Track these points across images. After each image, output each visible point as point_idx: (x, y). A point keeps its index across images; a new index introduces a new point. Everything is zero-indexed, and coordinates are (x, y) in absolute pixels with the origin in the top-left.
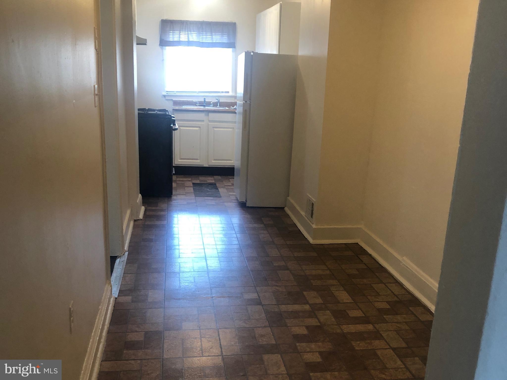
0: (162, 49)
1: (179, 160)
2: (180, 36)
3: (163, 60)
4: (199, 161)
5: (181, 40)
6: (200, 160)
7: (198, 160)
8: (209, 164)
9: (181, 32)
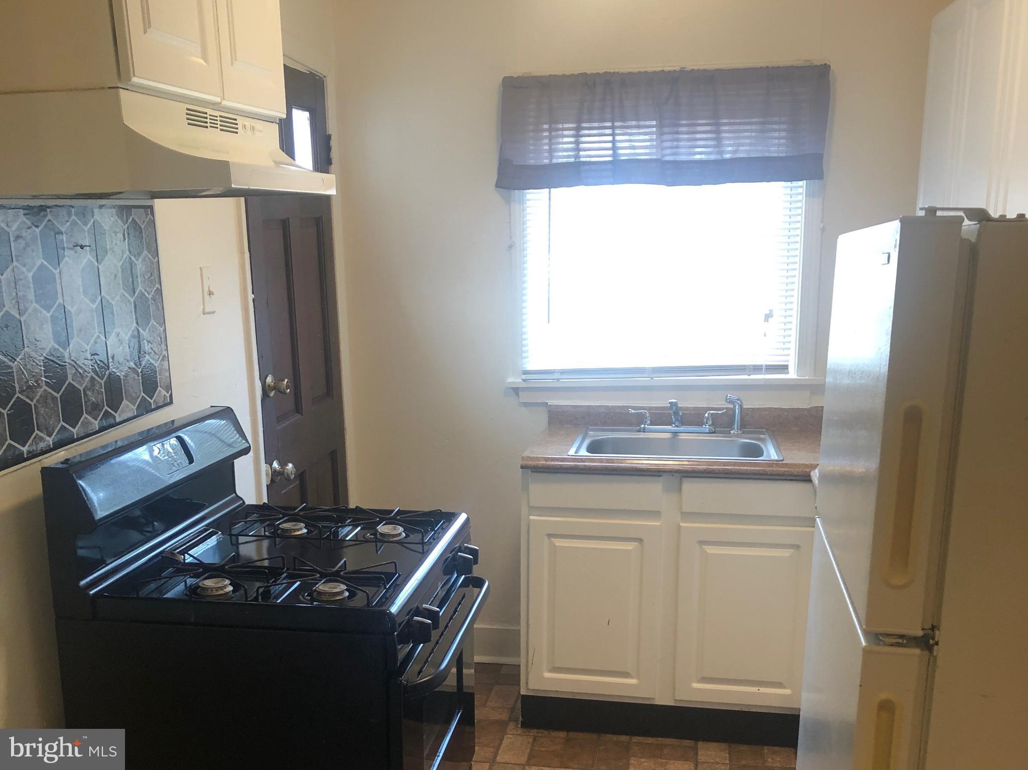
0: (508, 201)
1: (547, 675)
2: (577, 143)
3: (511, 247)
4: (633, 681)
5: (584, 156)
6: (638, 678)
7: (632, 677)
8: (677, 698)
9: (584, 125)
